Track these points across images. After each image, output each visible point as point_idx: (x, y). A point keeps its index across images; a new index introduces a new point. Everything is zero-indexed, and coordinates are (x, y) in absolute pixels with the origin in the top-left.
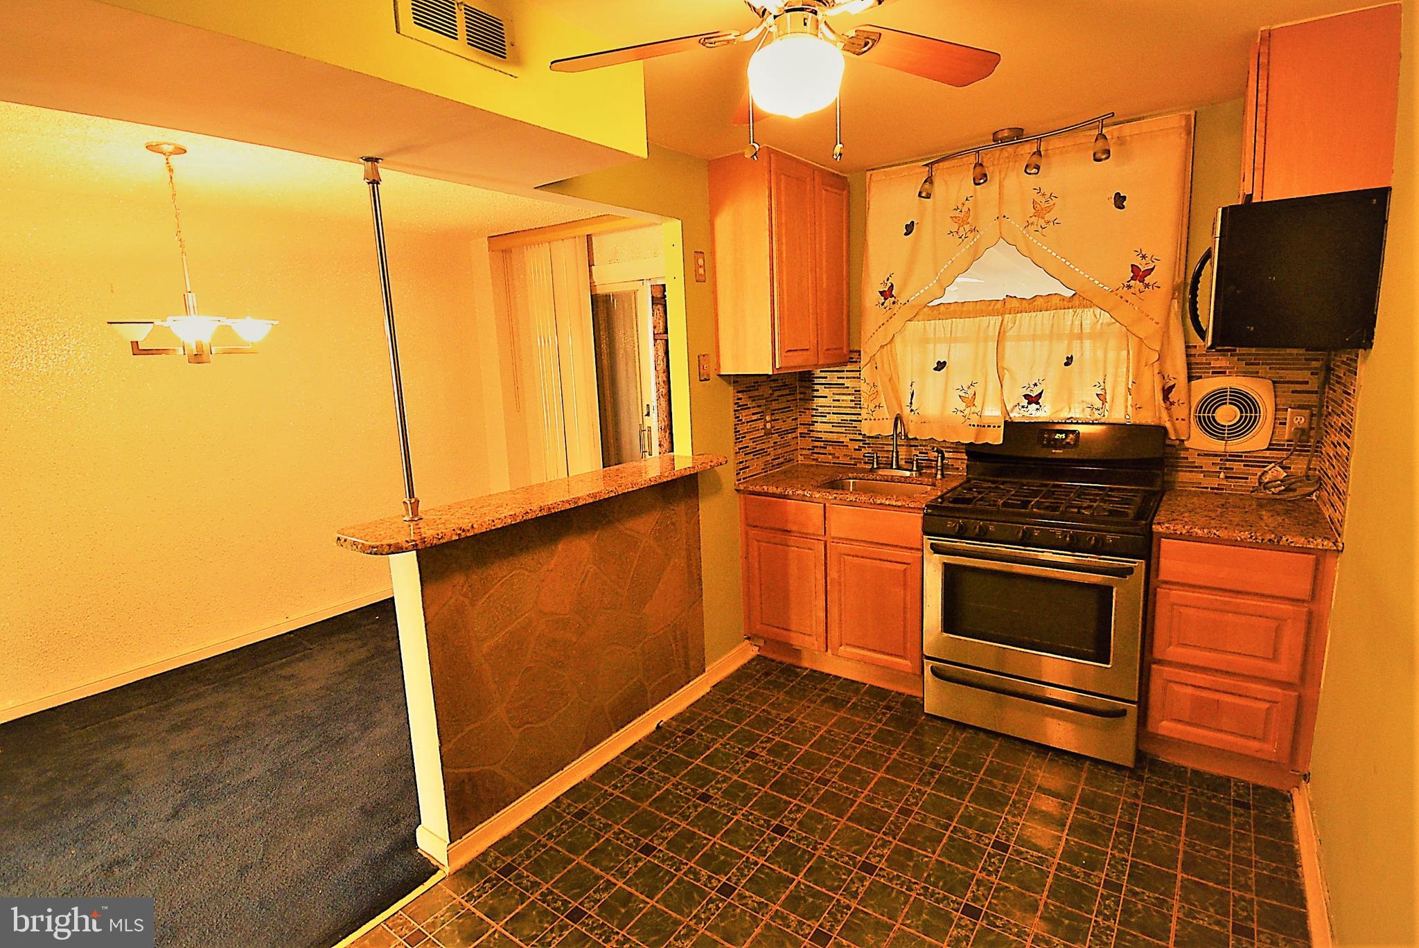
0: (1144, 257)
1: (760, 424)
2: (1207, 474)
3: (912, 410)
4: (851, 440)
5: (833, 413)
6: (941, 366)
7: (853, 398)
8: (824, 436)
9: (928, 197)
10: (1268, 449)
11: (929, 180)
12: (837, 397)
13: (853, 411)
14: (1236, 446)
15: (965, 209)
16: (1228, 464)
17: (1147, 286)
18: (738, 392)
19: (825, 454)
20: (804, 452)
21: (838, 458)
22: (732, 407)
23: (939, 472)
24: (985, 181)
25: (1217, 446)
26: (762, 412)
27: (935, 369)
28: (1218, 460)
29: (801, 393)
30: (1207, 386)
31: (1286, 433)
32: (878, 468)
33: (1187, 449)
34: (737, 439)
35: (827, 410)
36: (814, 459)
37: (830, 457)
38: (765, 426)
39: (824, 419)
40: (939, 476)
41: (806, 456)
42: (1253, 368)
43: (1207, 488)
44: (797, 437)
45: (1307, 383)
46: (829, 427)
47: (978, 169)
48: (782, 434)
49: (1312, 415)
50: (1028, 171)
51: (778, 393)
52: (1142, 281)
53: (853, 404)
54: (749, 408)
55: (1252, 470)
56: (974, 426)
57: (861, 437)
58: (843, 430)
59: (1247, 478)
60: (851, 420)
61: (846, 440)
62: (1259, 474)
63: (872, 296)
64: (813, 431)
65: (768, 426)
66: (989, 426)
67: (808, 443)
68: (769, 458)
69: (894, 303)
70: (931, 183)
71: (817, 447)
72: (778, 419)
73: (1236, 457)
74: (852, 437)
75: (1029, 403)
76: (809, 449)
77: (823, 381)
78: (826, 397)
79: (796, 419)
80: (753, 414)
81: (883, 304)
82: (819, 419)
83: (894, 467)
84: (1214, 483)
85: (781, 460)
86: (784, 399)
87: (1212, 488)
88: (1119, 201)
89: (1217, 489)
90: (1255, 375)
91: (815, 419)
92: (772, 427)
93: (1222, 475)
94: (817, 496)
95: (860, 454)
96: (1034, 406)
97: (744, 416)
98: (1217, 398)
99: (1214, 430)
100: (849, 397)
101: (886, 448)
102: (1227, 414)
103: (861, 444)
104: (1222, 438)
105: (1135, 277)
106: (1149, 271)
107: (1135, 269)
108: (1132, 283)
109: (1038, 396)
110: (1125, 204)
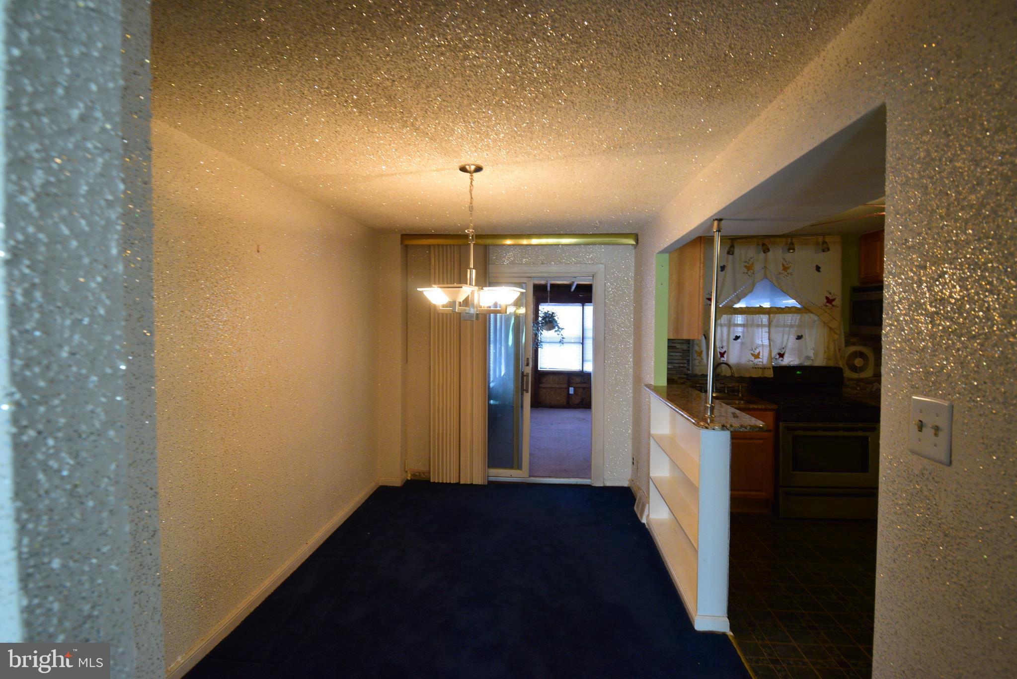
0: (830, 294)
2: (852, 388)
4: (679, 378)
6: (737, 338)
7: (681, 354)
9: (732, 254)
10: (873, 376)
11: (733, 246)
13: (681, 361)
14: (863, 375)
15: (751, 263)
16: (859, 384)
17: (832, 306)
24: (767, 252)
25: (855, 376)
27: (734, 339)
28: (855, 382)
30: (852, 349)
33: (845, 377)
40: (740, 395)
42: (865, 343)
43: (851, 394)
47: (765, 246)
50: (788, 251)
52: (831, 304)
55: (867, 386)
56: (760, 368)
57: (685, 376)
58: (674, 372)
59: (866, 389)
60: (679, 367)
61: (676, 378)
62: (871, 387)
66: (766, 368)
73: (861, 380)
74: (680, 376)
75: (779, 357)
84: (855, 392)
88: (818, 269)
89: (855, 394)
90: (866, 345)
93: (858, 388)
96: (781, 358)
98: (855, 355)
99: (854, 369)
100: (678, 354)
101: (701, 382)
102: (858, 362)
103: (685, 380)
104: (857, 372)
105: (827, 302)
106: (833, 300)
107: (827, 298)
108: (827, 304)
109: (784, 354)
110: (821, 270)
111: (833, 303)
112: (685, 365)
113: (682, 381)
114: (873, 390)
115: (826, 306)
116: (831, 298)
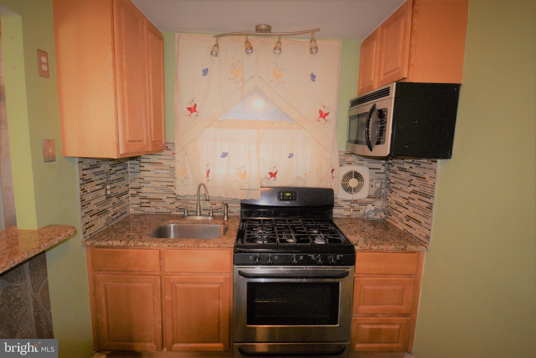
0: (324, 107)
1: (103, 192)
2: (346, 210)
3: (208, 180)
4: (167, 197)
5: (155, 181)
6: (225, 155)
7: (168, 172)
8: (149, 196)
9: (216, 55)
10: (367, 198)
11: (216, 45)
12: (157, 171)
13: (169, 180)
14: (356, 197)
15: (237, 67)
16: (353, 205)
17: (326, 121)
18: (83, 170)
19: (150, 207)
20: (134, 206)
21: (159, 209)
22: (78, 182)
23: (226, 216)
24: (252, 52)
25: (349, 197)
26: (104, 183)
27: (221, 157)
28: (349, 203)
29: (131, 168)
30: (348, 169)
31: (373, 190)
32: (188, 215)
33: (337, 199)
34: (83, 206)
35: (151, 179)
36: (141, 210)
37: (153, 209)
38: (106, 192)
39: (149, 185)
40: (226, 219)
41: (135, 209)
42: (361, 162)
43: (345, 216)
44: (129, 197)
45: (380, 169)
46: (152, 190)
47: (248, 44)
48: (118, 196)
49: (382, 183)
50: (275, 51)
51: (114, 169)
52: (324, 118)
53: (169, 176)
54: (93, 181)
55: (361, 207)
56: (246, 190)
57: (174, 196)
58: (162, 191)
59: (359, 211)
60: (167, 186)
61: (164, 198)
62: (364, 209)
63: (183, 110)
64: (141, 192)
65: (109, 192)
66: (253, 190)
67: (137, 200)
68: (109, 215)
69: (197, 116)
70: (218, 47)
71: (144, 203)
72: (116, 187)
73: (355, 201)
74: (168, 196)
75: (271, 177)
76: (138, 204)
77: (147, 161)
78: (149, 171)
79: (128, 185)
80: (97, 185)
81: (190, 116)
82: (145, 185)
83: (198, 214)
84: (348, 213)
85: (119, 214)
86: (119, 172)
87: (347, 216)
88: (313, 77)
89: (349, 216)
90: (362, 165)
91: (141, 185)
92: (111, 193)
93: (352, 210)
94: (155, 245)
95: (173, 206)
96: (273, 178)
97: (89, 187)
98: (350, 175)
99: (348, 190)
100: (166, 172)
101: (191, 202)
102: (353, 183)
103: (174, 200)
104: (351, 193)
105: (321, 116)
106: (327, 114)
107: (321, 112)
108: (320, 119)
109: (276, 173)
110: (315, 79)
111: (327, 118)
112: (173, 184)
113: (171, 201)
114: (367, 211)
115: (319, 121)
116: (325, 112)
